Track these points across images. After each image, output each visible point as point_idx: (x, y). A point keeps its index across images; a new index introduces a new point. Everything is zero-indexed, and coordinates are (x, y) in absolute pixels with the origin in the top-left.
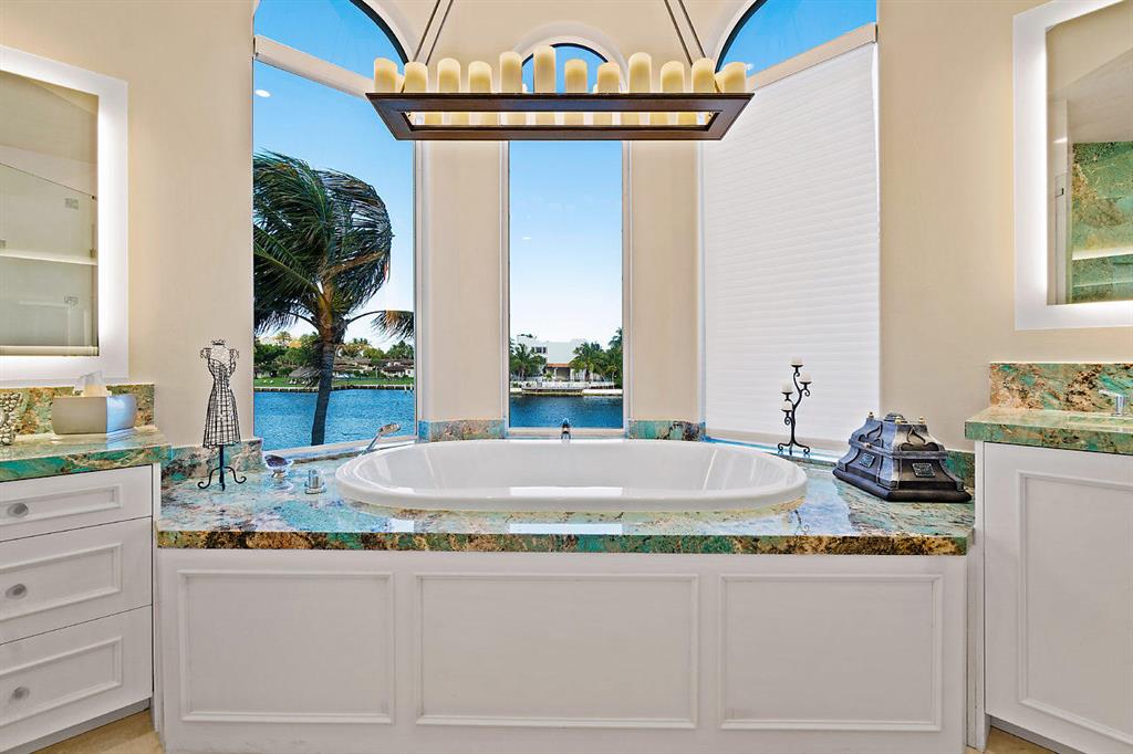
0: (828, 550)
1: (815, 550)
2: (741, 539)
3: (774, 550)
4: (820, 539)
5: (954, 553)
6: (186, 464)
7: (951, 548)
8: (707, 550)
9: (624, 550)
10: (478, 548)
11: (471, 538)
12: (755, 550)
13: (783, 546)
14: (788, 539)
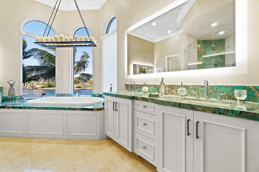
0: (80, 110)
1: (78, 110)
2: (68, 108)
3: (73, 110)
4: (79, 108)
5: (97, 111)
6: (8, 99)
7: (97, 110)
8: (64, 110)
9: (53, 109)
10: (34, 109)
11: (33, 107)
12: (70, 110)
13: (74, 109)
14: (74, 108)
